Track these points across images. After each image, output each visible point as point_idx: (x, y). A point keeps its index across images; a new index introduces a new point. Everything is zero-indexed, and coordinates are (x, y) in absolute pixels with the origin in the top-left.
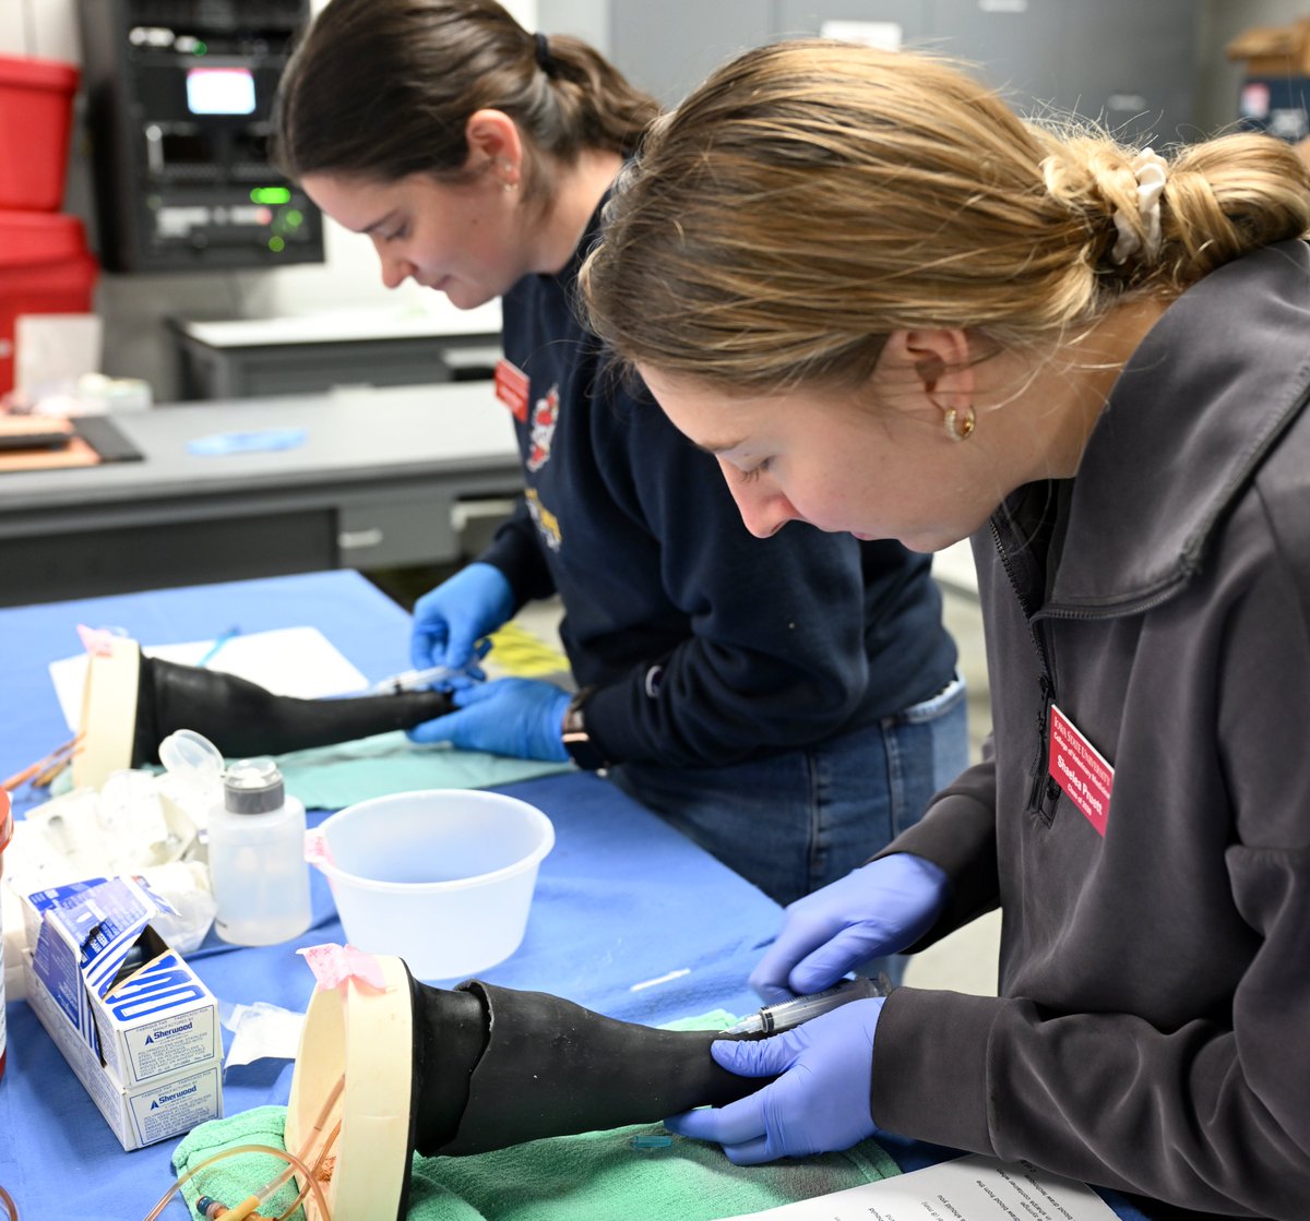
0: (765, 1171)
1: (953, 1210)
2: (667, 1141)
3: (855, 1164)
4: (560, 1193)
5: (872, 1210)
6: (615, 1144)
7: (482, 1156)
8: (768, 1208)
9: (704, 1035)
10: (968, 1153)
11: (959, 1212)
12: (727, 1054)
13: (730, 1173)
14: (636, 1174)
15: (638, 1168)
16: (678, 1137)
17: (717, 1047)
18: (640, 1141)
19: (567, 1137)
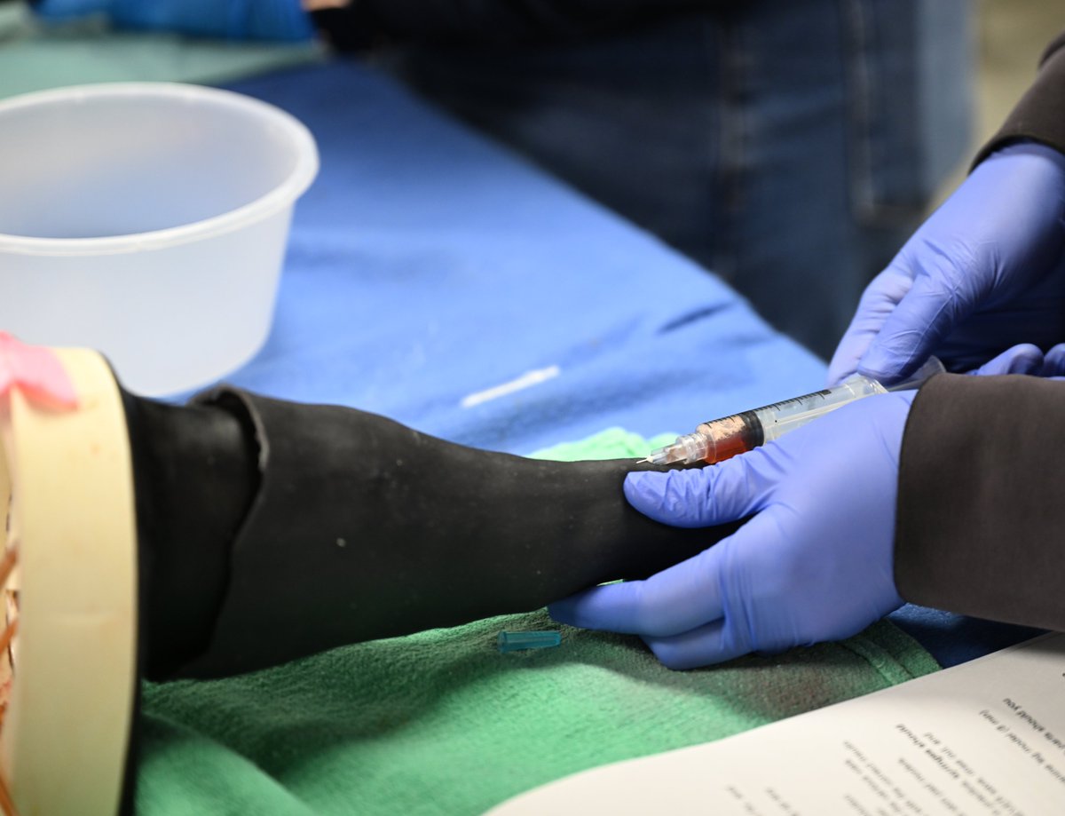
0: (719, 677)
1: (1030, 720)
2: (555, 637)
3: (866, 659)
4: (385, 728)
5: (902, 728)
6: (467, 648)
7: (245, 678)
8: (732, 733)
9: (612, 466)
10: (1041, 632)
11: (1040, 722)
12: (651, 492)
13: (664, 683)
14: (509, 693)
15: (511, 683)
16: (570, 630)
17: (635, 483)
18: (510, 642)
19: (386, 641)
